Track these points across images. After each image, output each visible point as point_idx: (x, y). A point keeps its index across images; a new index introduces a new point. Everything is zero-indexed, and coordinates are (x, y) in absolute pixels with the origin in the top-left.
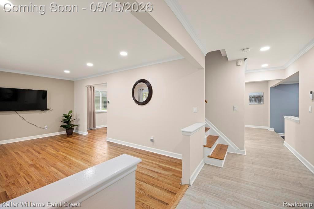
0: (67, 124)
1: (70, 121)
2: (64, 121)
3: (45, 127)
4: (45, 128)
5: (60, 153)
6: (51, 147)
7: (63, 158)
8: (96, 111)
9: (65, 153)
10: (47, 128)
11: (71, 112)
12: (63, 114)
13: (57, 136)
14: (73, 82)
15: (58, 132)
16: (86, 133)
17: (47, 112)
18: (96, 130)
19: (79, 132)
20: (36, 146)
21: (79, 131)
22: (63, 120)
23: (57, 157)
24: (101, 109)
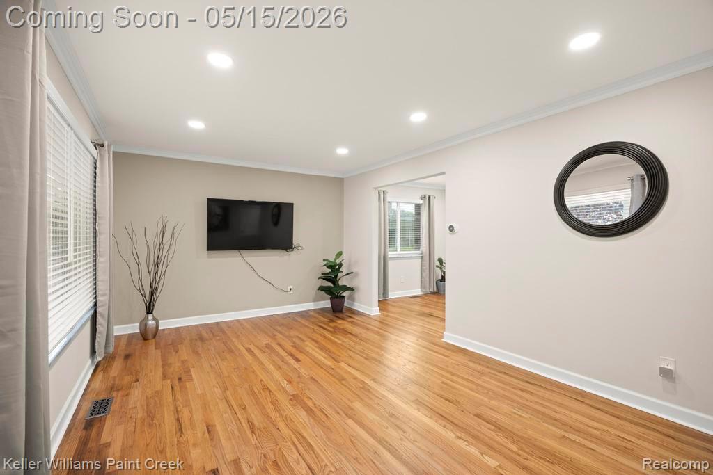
0: (331, 285)
1: (338, 277)
2: (326, 277)
3: (289, 288)
4: (289, 290)
5: (343, 365)
6: (314, 343)
7: (361, 388)
8: (390, 254)
9: (355, 369)
10: (292, 292)
11: (340, 254)
12: (324, 260)
13: (312, 313)
14: (342, 180)
15: (312, 303)
16: (375, 311)
17: (293, 255)
18: (390, 302)
19: (357, 307)
20: (281, 336)
21: (355, 303)
22: (323, 274)
23: (344, 379)
24: (399, 249)
